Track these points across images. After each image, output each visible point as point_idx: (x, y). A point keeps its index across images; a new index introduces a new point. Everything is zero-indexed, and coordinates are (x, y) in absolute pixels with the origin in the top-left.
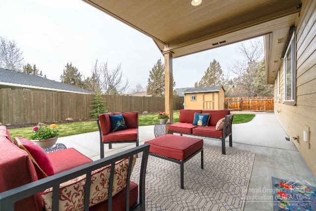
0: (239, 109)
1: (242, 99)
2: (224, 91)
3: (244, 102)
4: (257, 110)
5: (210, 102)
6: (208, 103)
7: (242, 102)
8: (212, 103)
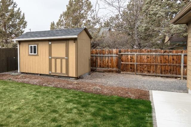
0: (115, 69)
1: (120, 52)
2: (90, 37)
3: (124, 57)
4: (146, 73)
5: (61, 59)
6: (58, 61)
7: (120, 58)
8: (64, 61)
